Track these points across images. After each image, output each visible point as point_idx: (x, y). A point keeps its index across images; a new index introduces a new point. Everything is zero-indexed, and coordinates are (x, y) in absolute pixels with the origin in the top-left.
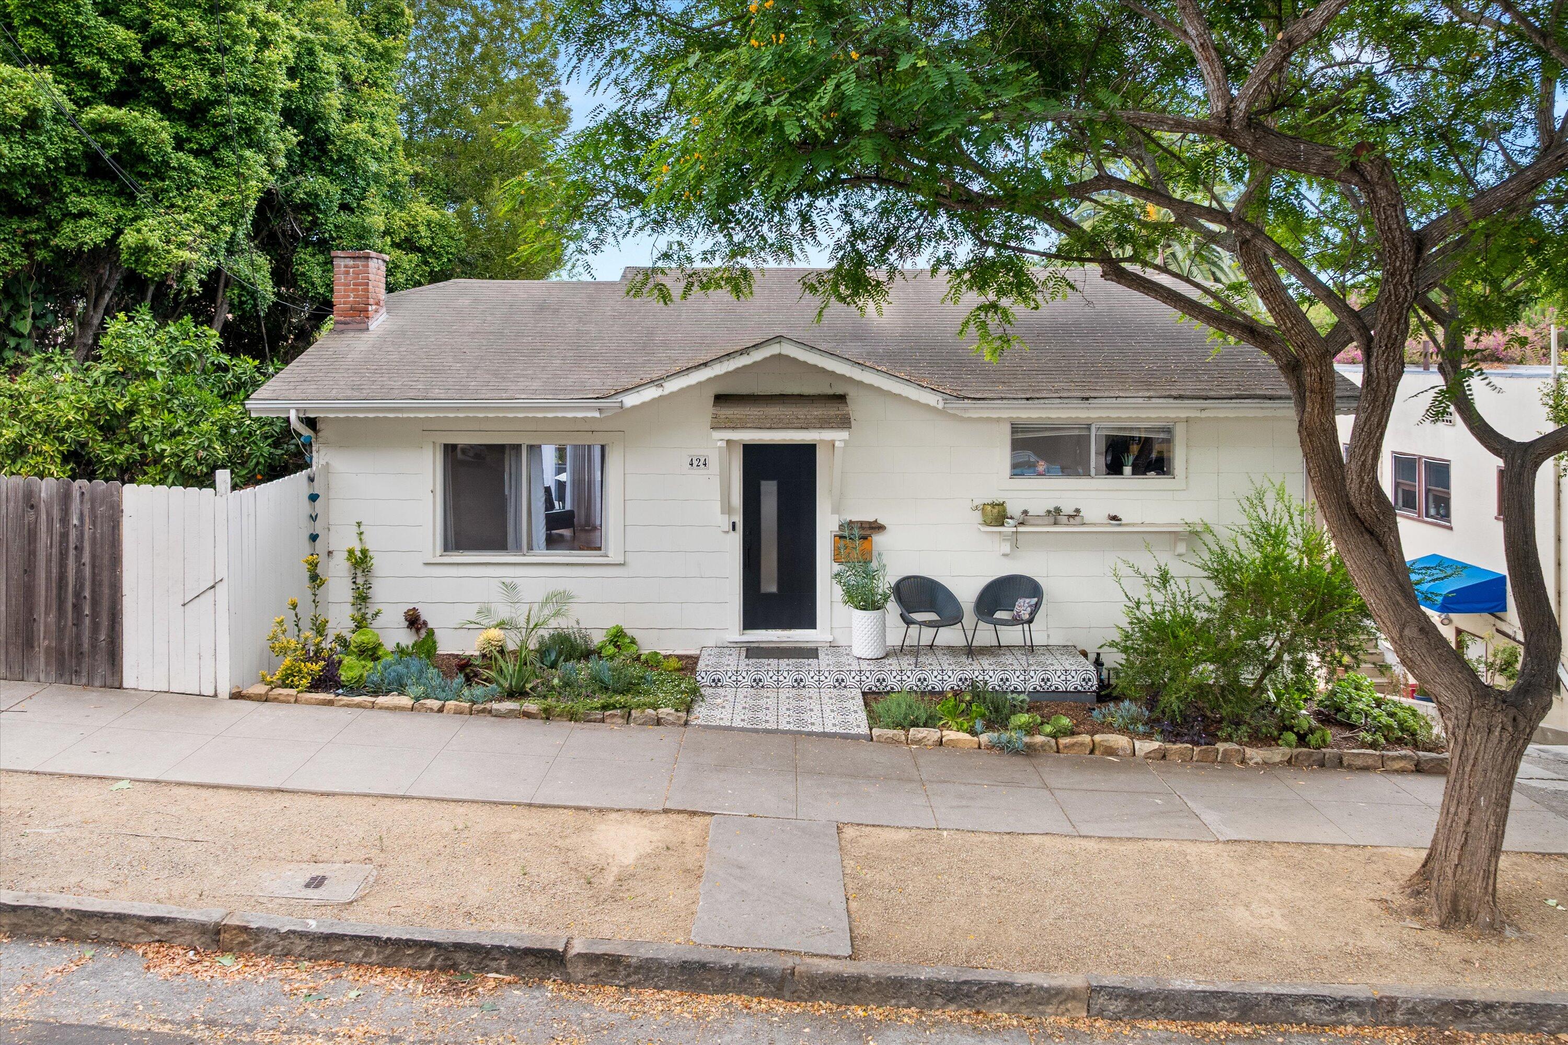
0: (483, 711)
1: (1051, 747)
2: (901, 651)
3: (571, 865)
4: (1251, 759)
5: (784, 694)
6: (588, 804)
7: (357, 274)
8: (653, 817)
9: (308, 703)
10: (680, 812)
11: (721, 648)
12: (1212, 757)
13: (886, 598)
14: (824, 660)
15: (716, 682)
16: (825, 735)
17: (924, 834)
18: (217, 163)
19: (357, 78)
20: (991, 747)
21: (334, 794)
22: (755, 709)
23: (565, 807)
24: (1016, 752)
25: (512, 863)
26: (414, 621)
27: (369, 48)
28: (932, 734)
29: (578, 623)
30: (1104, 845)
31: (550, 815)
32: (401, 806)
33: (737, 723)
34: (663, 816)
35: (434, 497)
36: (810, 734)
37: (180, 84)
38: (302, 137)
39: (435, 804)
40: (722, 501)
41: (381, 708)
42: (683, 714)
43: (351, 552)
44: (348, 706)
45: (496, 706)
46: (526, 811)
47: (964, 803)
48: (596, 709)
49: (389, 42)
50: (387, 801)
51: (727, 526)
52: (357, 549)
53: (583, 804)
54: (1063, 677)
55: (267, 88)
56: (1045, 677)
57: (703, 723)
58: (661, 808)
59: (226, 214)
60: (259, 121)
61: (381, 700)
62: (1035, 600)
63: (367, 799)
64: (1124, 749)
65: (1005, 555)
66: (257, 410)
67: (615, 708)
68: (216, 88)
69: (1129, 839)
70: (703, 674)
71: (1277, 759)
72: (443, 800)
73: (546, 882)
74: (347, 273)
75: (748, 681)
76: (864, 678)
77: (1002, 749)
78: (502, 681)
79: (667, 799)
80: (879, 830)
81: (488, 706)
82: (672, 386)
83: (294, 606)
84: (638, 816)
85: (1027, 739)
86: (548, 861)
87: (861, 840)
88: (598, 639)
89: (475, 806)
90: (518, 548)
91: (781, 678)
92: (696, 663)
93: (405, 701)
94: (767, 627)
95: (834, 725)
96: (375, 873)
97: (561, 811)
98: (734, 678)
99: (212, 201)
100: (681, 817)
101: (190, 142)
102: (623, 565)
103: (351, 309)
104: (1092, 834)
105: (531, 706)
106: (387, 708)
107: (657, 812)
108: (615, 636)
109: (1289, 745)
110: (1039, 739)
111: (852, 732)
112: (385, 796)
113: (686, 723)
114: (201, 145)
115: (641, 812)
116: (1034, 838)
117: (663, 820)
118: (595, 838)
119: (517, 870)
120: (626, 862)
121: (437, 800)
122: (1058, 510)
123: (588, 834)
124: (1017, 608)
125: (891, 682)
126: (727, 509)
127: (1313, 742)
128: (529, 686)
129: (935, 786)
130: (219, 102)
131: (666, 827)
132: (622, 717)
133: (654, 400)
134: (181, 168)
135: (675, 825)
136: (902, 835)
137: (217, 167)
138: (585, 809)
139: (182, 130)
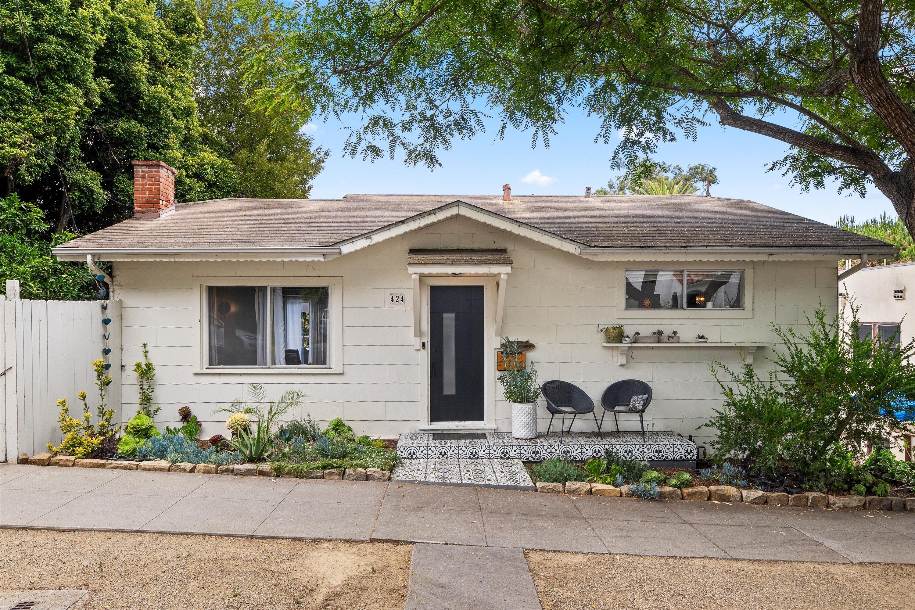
0: (227, 471)
1: (677, 495)
2: (548, 434)
3: (283, 587)
4: (834, 504)
5: (463, 463)
6: (304, 536)
7: (151, 177)
8: (361, 546)
9: (83, 466)
10: (385, 541)
11: (414, 435)
12: (803, 502)
13: (537, 395)
14: (491, 440)
15: (412, 455)
16: (499, 487)
17: (600, 557)
18: (44, 90)
19: (160, 58)
20: (631, 495)
21: (74, 530)
22: (443, 471)
23: (283, 538)
24: (652, 499)
25: (225, 586)
26: (186, 415)
27: (170, 41)
28: (585, 486)
29: (309, 416)
30: (757, 566)
31: (268, 545)
32: (134, 539)
33: (430, 479)
34: (370, 545)
35: (201, 325)
36: (488, 486)
37: (9, 21)
38: (113, 85)
39: (166, 537)
40: (415, 327)
41: (143, 469)
42: (387, 473)
43: (138, 366)
44: (117, 468)
45: (236, 467)
46: (247, 542)
47: (625, 534)
48: (318, 468)
49: (185, 38)
50: (122, 535)
51: (418, 345)
52: (143, 362)
53: (299, 535)
54: (671, 450)
55: (80, 34)
56: (658, 449)
57: (403, 479)
58: (368, 538)
59: (52, 128)
60: (74, 60)
61: (145, 463)
62: (646, 396)
63: (104, 534)
64: (734, 496)
65: (622, 366)
66: (61, 255)
67: (333, 467)
68: (37, 28)
69: (776, 561)
70: (402, 449)
71: (855, 504)
72: (174, 534)
73: (255, 604)
74: (144, 177)
75: (436, 454)
76: (523, 451)
77: (639, 496)
78: (244, 450)
79: (374, 531)
80: (559, 555)
81: (231, 467)
82: (378, 238)
83: (84, 397)
84: (347, 545)
85: (658, 489)
86: (261, 583)
87: (546, 563)
88: (323, 427)
89: (201, 538)
90: (264, 363)
91: (461, 452)
92: (396, 444)
93: (164, 464)
94: (448, 420)
95: (506, 480)
96: (87, 597)
97: (279, 541)
98: (425, 452)
99: (38, 117)
100: (385, 546)
101: (20, 71)
102: (342, 374)
103: (147, 202)
104: (742, 557)
105: (266, 467)
106: (149, 469)
107: (364, 542)
108: (336, 425)
109: (859, 493)
110: (667, 489)
111: (520, 485)
112: (123, 531)
113: (389, 479)
114: (29, 74)
115: (351, 542)
116: (695, 560)
117: (370, 547)
118: (307, 563)
119: (227, 592)
120: (335, 584)
121: (169, 533)
122: (660, 333)
123: (301, 559)
124: (632, 402)
125: (543, 454)
126: (419, 333)
127: (879, 492)
128: (266, 454)
129: (596, 522)
130: (41, 40)
131: (372, 553)
132: (339, 474)
133: (364, 249)
134: (11, 88)
135: (380, 552)
136: (580, 559)
137: (43, 93)
138: (301, 540)
139: (13, 60)
